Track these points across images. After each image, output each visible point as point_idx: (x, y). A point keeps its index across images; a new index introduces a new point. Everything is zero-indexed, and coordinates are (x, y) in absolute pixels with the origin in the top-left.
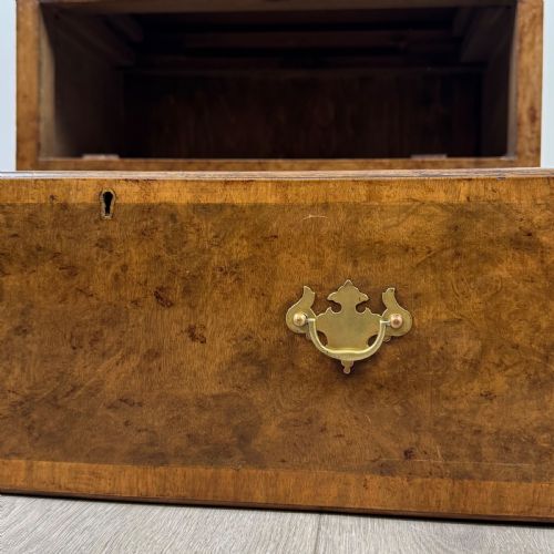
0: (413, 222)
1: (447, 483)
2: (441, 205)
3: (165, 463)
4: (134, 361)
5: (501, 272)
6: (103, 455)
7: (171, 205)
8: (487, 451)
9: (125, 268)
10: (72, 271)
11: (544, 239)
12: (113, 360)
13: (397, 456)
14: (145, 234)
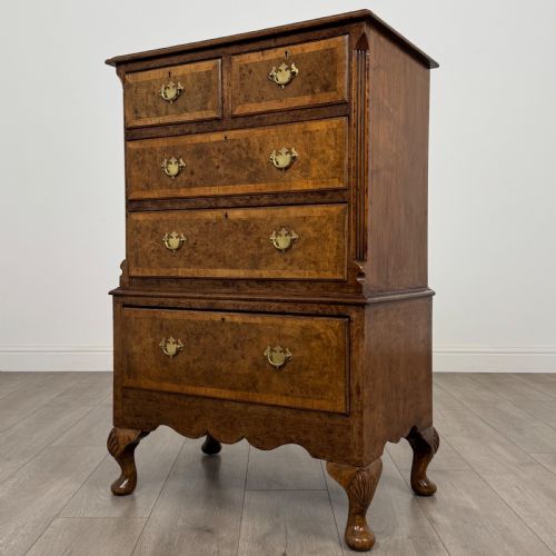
0: (293, 330)
1: (301, 399)
2: (299, 326)
3: (237, 390)
4: (229, 363)
5: (313, 344)
6: (222, 388)
7: (238, 322)
8: (310, 391)
9: (227, 338)
10: (215, 338)
11: (322, 336)
12: (224, 362)
13: (289, 392)
14: (231, 329)
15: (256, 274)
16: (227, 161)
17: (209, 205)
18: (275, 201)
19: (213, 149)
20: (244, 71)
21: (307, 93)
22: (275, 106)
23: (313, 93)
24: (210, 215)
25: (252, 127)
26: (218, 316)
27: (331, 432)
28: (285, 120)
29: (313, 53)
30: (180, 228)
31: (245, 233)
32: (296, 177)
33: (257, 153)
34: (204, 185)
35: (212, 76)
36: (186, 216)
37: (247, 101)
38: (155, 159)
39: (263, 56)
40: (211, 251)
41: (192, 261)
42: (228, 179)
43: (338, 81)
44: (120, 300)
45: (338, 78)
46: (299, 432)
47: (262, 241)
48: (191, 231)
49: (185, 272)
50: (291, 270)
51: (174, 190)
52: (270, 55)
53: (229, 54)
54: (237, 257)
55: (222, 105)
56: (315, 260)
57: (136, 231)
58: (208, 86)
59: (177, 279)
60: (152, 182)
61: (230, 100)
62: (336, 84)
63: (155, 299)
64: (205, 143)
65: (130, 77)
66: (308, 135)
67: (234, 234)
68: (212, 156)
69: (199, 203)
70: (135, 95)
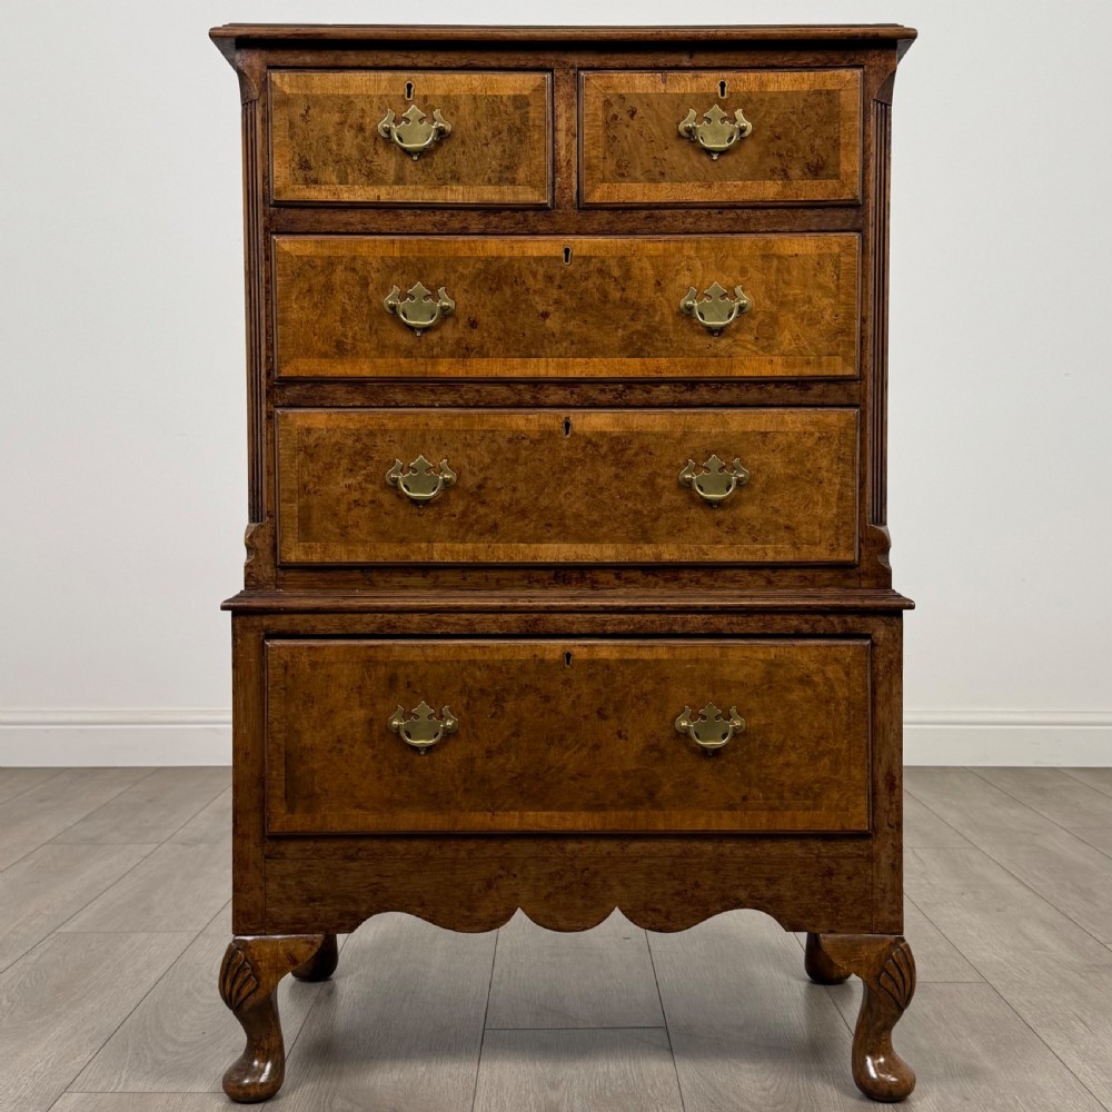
0: (747, 669)
1: (765, 813)
2: (761, 660)
3: (605, 810)
4: (585, 752)
5: (794, 697)
6: (567, 807)
7: (607, 660)
8: (787, 795)
9: (579, 697)
10: (547, 699)
11: (816, 679)
12: (572, 751)
13: (738, 800)
14: (591, 677)
15: (646, 553)
16: (570, 303)
17: (515, 398)
18: (687, 396)
19: (534, 274)
21: (772, 174)
22: (693, 193)
23: (785, 175)
24: (524, 421)
25: (631, 233)
26: (553, 648)
27: (830, 873)
28: (714, 226)
29: (785, 93)
30: (438, 450)
31: (616, 463)
32: (744, 347)
33: (649, 291)
34: (507, 353)
35: (531, 109)
36: (456, 423)
37: (622, 175)
38: (365, 283)
39: (664, 82)
40: (524, 502)
41: (472, 525)
42: (572, 343)
43: (842, 158)
44: (256, 623)
45: (842, 152)
46: (756, 882)
47: (660, 480)
48: (469, 457)
49: (452, 552)
50: (732, 544)
51: (421, 360)
52: (683, 83)
53: (572, 67)
54: (595, 516)
55: (554, 178)
56: (788, 523)
57: (302, 454)
58: (519, 131)
59: (426, 569)
60: (354, 338)
61: (575, 168)
62: (838, 165)
63: (367, 618)
64: (511, 259)
65: (286, 79)
66: (775, 262)
67: (588, 465)
68: (528, 290)
69: (489, 394)
70: (303, 125)
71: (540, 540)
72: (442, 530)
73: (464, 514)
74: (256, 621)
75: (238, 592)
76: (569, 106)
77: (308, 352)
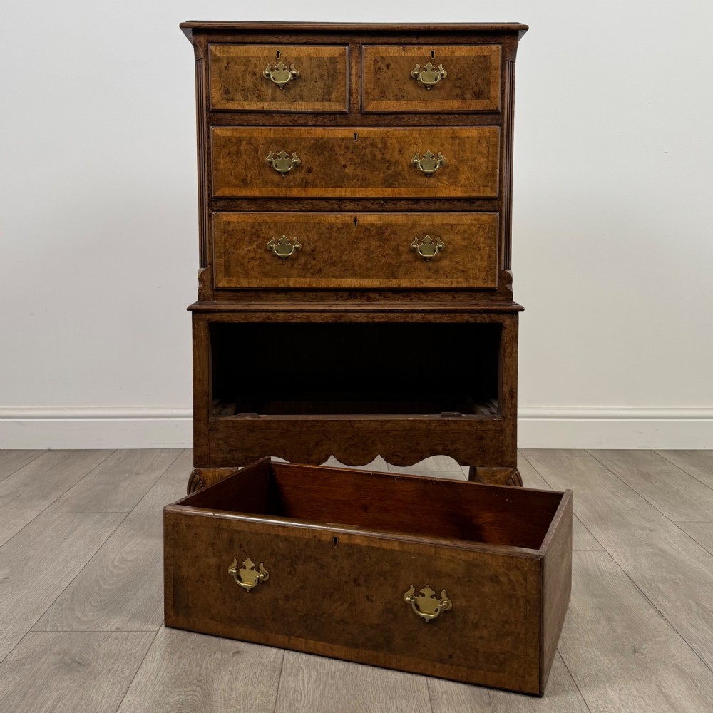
15: (394, 283)
17: (330, 207)
18: (414, 206)
19: (340, 146)
20: (380, 64)
21: (457, 97)
22: (419, 107)
23: (463, 98)
24: (334, 218)
25: (387, 126)
27: (482, 438)
28: (428, 123)
29: (464, 57)
30: (292, 233)
31: (380, 239)
32: (443, 183)
33: (396, 155)
34: (326, 185)
35: (338, 64)
36: (301, 219)
37: (383, 97)
38: (256, 150)
39: (404, 50)
40: (334, 258)
41: (309, 270)
42: (358, 180)
43: (492, 90)
44: (204, 317)
45: (491, 86)
46: (446, 443)
47: (401, 248)
48: (307, 236)
49: (299, 283)
50: (436, 279)
51: (284, 188)
52: (413, 51)
53: (359, 43)
54: (369, 265)
55: (350, 98)
56: (464, 269)
57: (226, 235)
58: (332, 75)
59: (287, 291)
60: (251, 177)
61: (359, 94)
62: (489, 92)
63: (258, 315)
64: (328, 138)
65: (218, 48)
66: (458, 141)
67: (366, 241)
68: (336, 154)
69: (317, 205)
70: (226, 72)
71: (342, 277)
72: (294, 272)
73: (305, 264)
74: (204, 316)
75: (194, 302)
76: (357, 63)
77: (228, 184)
